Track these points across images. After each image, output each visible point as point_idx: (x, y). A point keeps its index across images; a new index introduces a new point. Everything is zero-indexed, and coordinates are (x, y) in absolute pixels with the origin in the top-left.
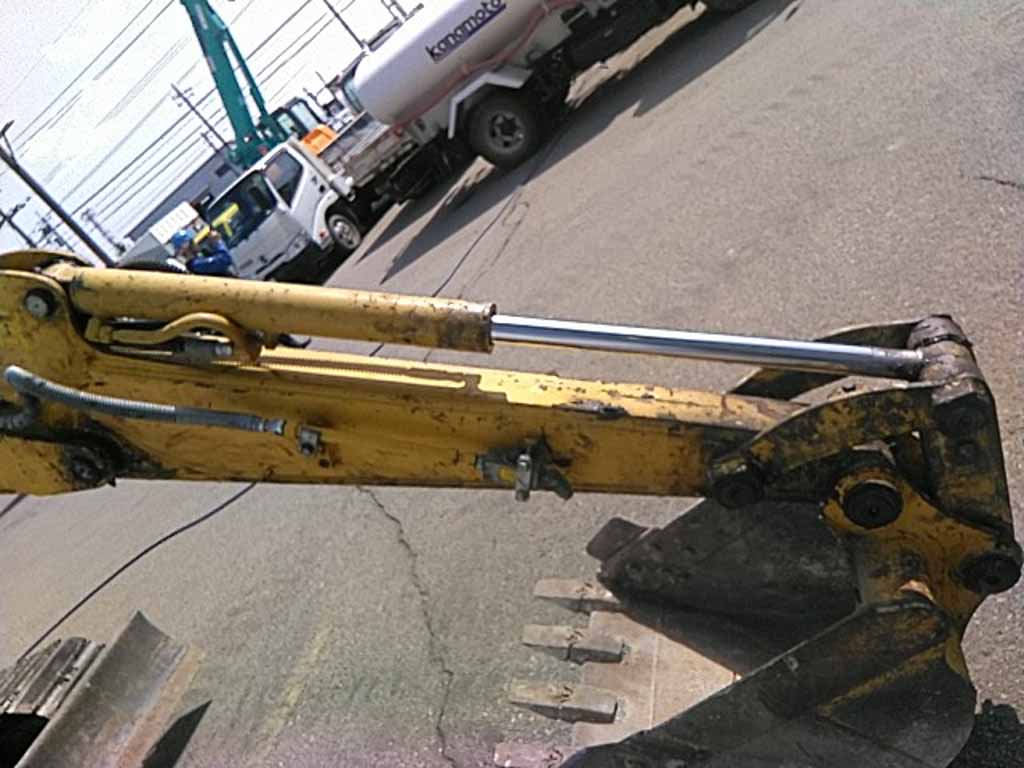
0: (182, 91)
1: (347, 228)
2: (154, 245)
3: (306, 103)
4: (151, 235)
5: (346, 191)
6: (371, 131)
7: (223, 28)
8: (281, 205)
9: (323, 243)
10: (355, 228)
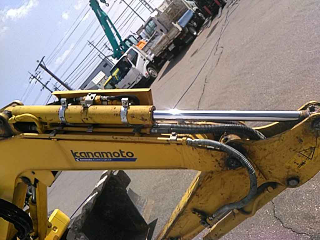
0: (91, 42)
1: (153, 71)
2: (94, 85)
3: (133, 36)
4: (92, 82)
5: (151, 60)
6: (157, 40)
7: (106, 15)
8: (133, 66)
9: (147, 76)
10: (155, 71)
